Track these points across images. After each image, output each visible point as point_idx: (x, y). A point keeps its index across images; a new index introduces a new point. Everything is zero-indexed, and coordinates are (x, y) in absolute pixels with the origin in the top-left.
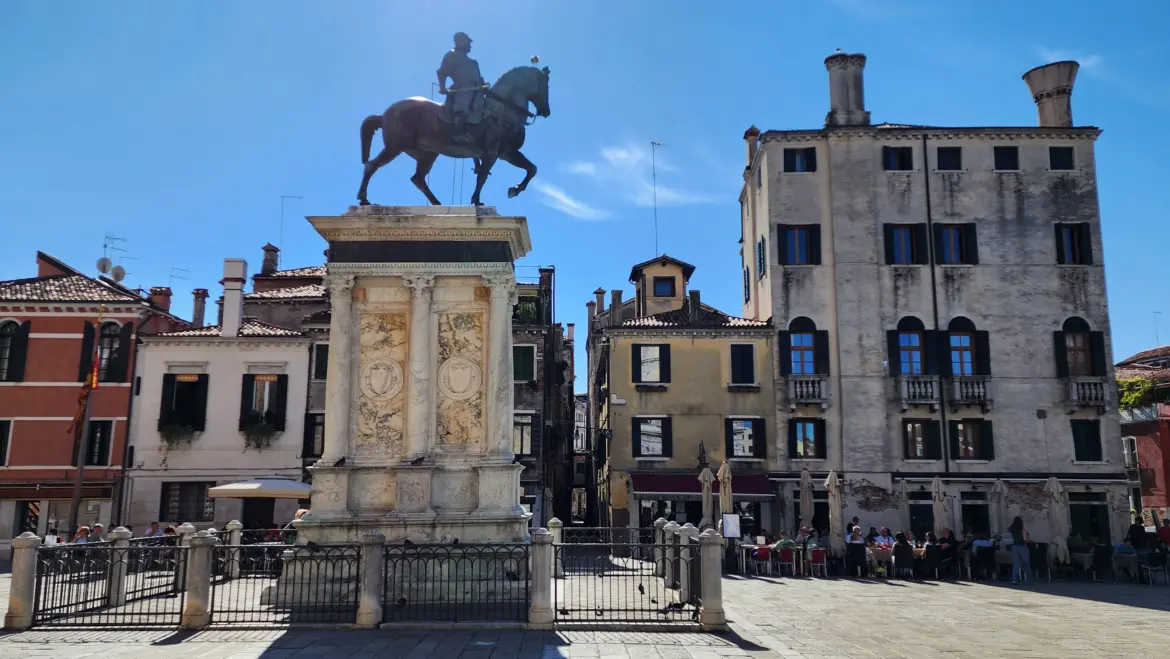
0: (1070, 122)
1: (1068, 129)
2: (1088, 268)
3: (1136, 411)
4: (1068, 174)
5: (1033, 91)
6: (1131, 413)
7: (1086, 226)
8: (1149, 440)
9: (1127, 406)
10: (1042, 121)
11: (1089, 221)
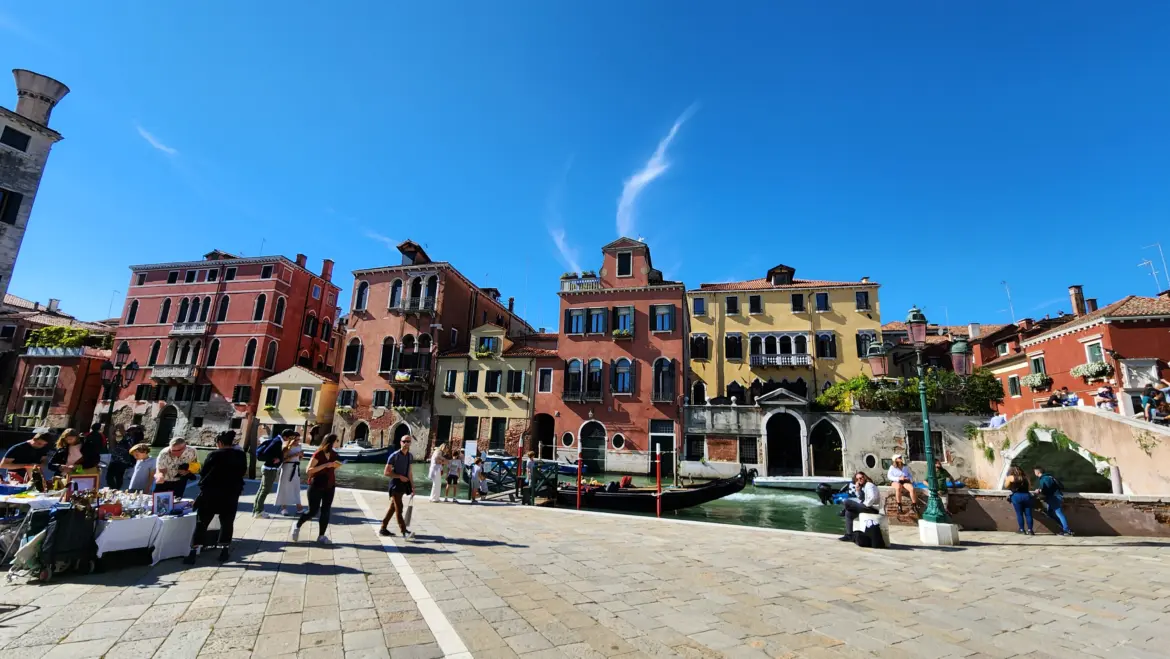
0: (47, 124)
1: (42, 127)
2: (9, 227)
3: (69, 350)
4: (17, 153)
5: (18, 85)
6: (65, 350)
7: (20, 197)
8: (70, 370)
9: (62, 346)
10: (18, 109)
11: (24, 194)
